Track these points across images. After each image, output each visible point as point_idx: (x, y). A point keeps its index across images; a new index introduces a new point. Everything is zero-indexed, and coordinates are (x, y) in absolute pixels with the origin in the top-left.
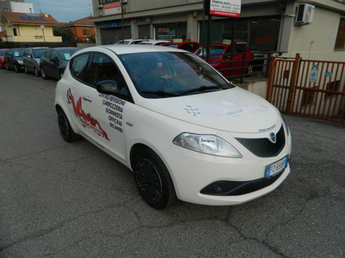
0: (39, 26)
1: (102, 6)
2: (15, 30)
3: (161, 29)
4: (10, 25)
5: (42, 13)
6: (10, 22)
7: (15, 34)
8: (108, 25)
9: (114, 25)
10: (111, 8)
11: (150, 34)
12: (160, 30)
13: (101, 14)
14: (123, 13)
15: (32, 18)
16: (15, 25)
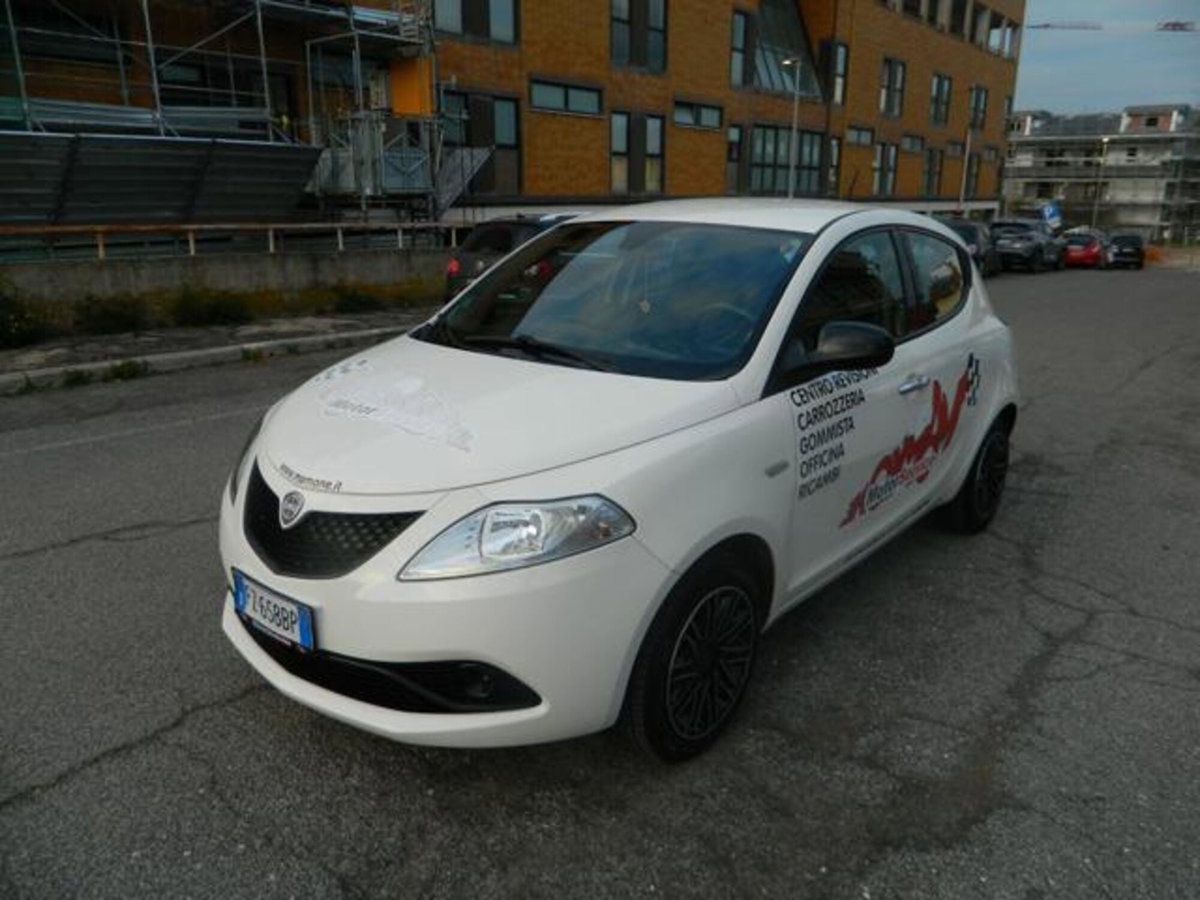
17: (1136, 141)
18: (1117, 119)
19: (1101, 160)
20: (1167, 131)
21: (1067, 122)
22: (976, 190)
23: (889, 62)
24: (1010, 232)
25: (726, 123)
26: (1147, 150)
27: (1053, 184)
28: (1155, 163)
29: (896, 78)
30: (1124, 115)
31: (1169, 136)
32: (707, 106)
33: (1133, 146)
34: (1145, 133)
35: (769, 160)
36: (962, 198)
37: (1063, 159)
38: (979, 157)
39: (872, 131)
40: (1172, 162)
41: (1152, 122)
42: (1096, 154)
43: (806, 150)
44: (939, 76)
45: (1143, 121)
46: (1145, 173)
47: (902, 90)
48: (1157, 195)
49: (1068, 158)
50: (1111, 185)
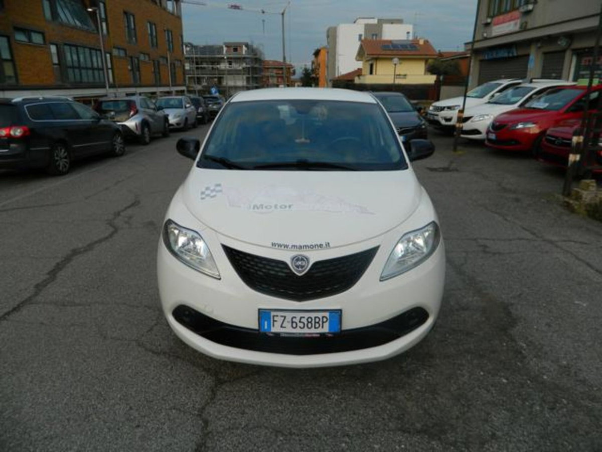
0: (391, 59)
1: (489, 20)
2: (372, 66)
3: (587, 59)
4: (368, 59)
5: (416, 38)
6: (368, 54)
7: (371, 73)
8: (492, 55)
9: (503, 54)
10: (503, 22)
11: (562, 69)
12: (585, 61)
13: (485, 35)
14: (524, 29)
15: (398, 47)
16: (373, 59)
17: (231, 58)
18: (222, 48)
19: (218, 66)
20: (242, 54)
21: (201, 48)
22: (175, 81)
23: (125, 13)
24: (211, 101)
25: (47, 42)
26: (236, 62)
27: (201, 77)
28: (241, 68)
29: (130, 21)
30: (224, 46)
31: (243, 56)
32: (35, 32)
33: (230, 60)
34: (233, 55)
35: (76, 64)
36: (171, 85)
37: (203, 66)
38: (174, 64)
39: (125, 50)
40: (246, 67)
41: (235, 50)
42: (216, 63)
43: (94, 59)
44: (150, 23)
45: (232, 49)
46: (237, 72)
47: (135, 29)
48: (243, 82)
49: (204, 65)
50: (225, 79)
